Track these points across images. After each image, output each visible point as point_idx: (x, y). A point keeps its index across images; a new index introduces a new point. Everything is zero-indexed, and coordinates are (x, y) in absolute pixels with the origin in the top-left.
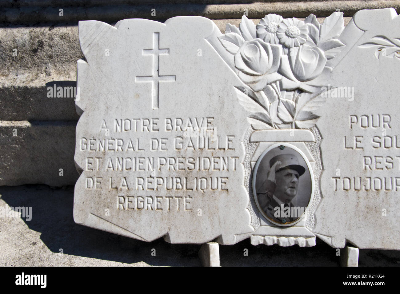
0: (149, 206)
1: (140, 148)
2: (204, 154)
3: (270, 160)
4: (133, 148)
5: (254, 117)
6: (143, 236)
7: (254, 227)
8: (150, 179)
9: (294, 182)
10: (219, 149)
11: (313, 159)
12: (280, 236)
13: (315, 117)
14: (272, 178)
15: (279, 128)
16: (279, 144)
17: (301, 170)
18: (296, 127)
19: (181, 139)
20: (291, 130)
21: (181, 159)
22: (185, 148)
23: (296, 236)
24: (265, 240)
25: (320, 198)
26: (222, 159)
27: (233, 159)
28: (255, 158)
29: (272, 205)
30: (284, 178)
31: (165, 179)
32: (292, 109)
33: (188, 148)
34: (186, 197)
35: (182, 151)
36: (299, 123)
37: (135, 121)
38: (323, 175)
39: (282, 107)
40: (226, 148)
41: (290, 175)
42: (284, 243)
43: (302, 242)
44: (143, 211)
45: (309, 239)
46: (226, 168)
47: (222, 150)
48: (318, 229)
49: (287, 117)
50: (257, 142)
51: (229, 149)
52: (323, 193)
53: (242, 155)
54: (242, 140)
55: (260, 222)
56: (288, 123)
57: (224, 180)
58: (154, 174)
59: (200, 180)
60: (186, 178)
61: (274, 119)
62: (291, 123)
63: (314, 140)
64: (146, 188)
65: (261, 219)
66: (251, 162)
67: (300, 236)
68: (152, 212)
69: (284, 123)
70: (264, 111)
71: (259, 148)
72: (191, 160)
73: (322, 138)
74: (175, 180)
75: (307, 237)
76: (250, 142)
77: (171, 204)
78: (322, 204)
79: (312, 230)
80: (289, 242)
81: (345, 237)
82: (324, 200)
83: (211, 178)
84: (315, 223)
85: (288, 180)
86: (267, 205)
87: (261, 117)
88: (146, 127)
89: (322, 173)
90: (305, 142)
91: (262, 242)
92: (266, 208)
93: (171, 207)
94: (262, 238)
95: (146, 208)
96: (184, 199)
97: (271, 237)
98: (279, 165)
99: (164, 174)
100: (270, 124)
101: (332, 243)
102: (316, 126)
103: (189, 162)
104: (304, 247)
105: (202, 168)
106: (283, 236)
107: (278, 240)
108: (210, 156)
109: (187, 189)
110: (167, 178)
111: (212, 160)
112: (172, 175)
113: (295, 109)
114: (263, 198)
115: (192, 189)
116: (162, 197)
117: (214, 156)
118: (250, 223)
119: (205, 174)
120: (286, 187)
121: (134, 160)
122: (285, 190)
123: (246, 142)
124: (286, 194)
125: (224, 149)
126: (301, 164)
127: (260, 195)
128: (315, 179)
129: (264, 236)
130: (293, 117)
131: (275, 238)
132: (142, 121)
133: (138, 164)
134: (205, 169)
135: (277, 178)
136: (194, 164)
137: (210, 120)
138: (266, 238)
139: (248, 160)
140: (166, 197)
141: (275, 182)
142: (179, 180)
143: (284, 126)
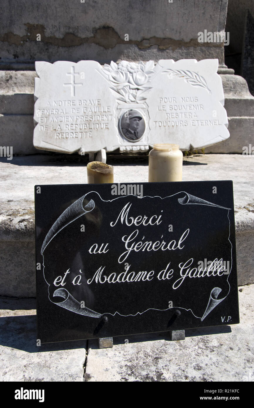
0: (72, 136)
1: (66, 112)
2: (97, 114)
4: (63, 113)
5: (119, 99)
6: (69, 150)
7: (121, 143)
8: (72, 125)
9: (137, 123)
10: (104, 112)
11: (145, 115)
12: (133, 146)
13: (145, 99)
14: (128, 121)
15: (130, 103)
16: (130, 109)
17: (140, 118)
18: (137, 103)
19: (85, 108)
20: (135, 104)
21: (86, 117)
22: (88, 112)
23: (140, 146)
24: (126, 148)
25: (149, 130)
26: (105, 116)
27: (110, 116)
28: (120, 115)
30: (133, 121)
31: (79, 125)
32: (135, 96)
33: (89, 112)
34: (89, 132)
35: (86, 113)
36: (138, 102)
37: (64, 102)
38: (150, 121)
39: (130, 95)
40: (107, 111)
41: (136, 120)
42: (135, 149)
43: (143, 148)
44: (68, 139)
45: (145, 147)
46: (107, 119)
47: (105, 113)
48: (149, 142)
49: (133, 99)
50: (120, 109)
51: (108, 112)
52: (151, 128)
53: (114, 114)
54: (114, 108)
55: (124, 141)
56: (133, 101)
57: (106, 124)
58: (74, 123)
59: (95, 125)
60: (89, 124)
61: (127, 100)
62: (135, 101)
63: (145, 107)
64: (70, 129)
67: (142, 146)
68: (73, 139)
69: (132, 101)
70: (123, 97)
71: (121, 111)
72: (91, 117)
73: (148, 107)
74: (83, 125)
75: (145, 146)
76: (117, 109)
77: (82, 135)
78: (150, 132)
79: (146, 142)
80: (137, 148)
82: (151, 130)
83: (100, 124)
84: (148, 140)
85: (135, 122)
86: (126, 132)
87: (121, 99)
88: (69, 104)
89: (149, 120)
90: (141, 108)
91: (125, 149)
92: (126, 134)
93: (82, 137)
94: (125, 147)
95: (70, 137)
96: (88, 133)
97: (129, 147)
98: (131, 117)
99: (78, 123)
100: (126, 102)
102: (145, 102)
103: (90, 118)
104: (144, 150)
105: (96, 120)
106: (134, 146)
107: (132, 148)
108: (100, 115)
109: (89, 129)
110: (80, 124)
111: (101, 116)
112: (82, 123)
113: (136, 96)
114: (124, 130)
115: (92, 129)
116: (77, 132)
117: (101, 114)
118: (119, 141)
119: (97, 122)
120: (134, 125)
121: (63, 118)
122: (134, 126)
123: (115, 109)
124: (135, 128)
125: (106, 112)
126: (140, 116)
127: (123, 129)
128: (147, 123)
129: (126, 146)
130: (135, 99)
131: (131, 147)
132: (67, 102)
133: (66, 119)
134: (97, 120)
135: (130, 121)
136: (92, 118)
137: (99, 101)
138: (127, 147)
139: (117, 116)
140: (80, 132)
141: (129, 123)
142: (85, 125)
143: (132, 102)
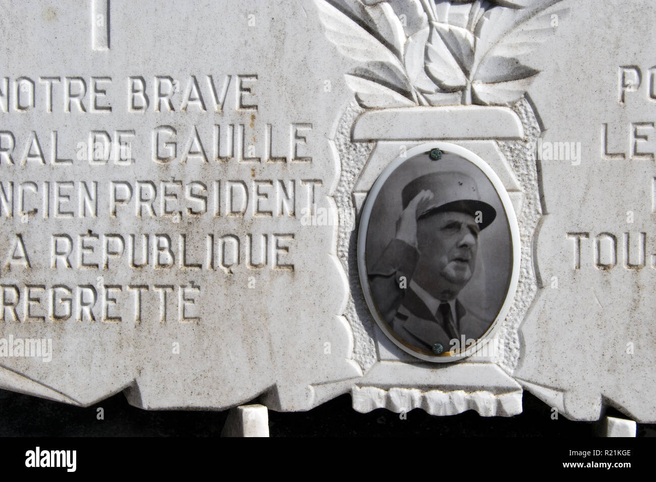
0: (86, 310)
1: (60, 156)
2: (232, 173)
3: (402, 187)
4: (42, 156)
5: (365, 74)
6: (69, 391)
7: (360, 363)
8: (88, 240)
9: (465, 246)
10: (273, 158)
11: (518, 184)
12: (430, 388)
13: (528, 73)
14: (408, 234)
15: (431, 104)
16: (428, 146)
17: (485, 213)
18: (476, 101)
19: (170, 133)
20: (462, 108)
21: (171, 186)
22: (182, 158)
23: (470, 389)
24: (388, 399)
25: (534, 287)
26: (278, 185)
27: (308, 186)
28: (365, 184)
29: (405, 306)
30: (439, 235)
31: (129, 240)
32: (465, 51)
33: (190, 157)
34: (183, 287)
35: (174, 163)
36: (481, 90)
37: (47, 83)
38: (544, 229)
39: (439, 47)
40: (291, 156)
41: (455, 226)
42: (439, 405)
43: (486, 404)
44: (68, 325)
45: (503, 397)
46: (288, 209)
47: (280, 163)
48: (529, 369)
49: (452, 75)
50: (370, 141)
51: (296, 158)
52: (543, 276)
53: (331, 173)
54: (332, 135)
55: (377, 352)
56: (453, 90)
57: (283, 241)
58: (101, 227)
59: (220, 242)
60: (184, 236)
61: (417, 80)
62: (463, 89)
63: (522, 135)
64: (77, 263)
65: (380, 344)
66: (356, 194)
67: (482, 388)
68: (95, 326)
69: (444, 89)
70: (392, 59)
71: (375, 157)
72: (198, 188)
73: (543, 129)
74: (154, 240)
75: (499, 390)
76: (352, 140)
77: (144, 305)
78: (540, 303)
79: (512, 371)
80: (451, 403)
81: (599, 391)
82: (544, 293)
83: (250, 235)
84: (521, 352)
85: (450, 241)
86: (394, 305)
87: (382, 75)
88: (76, 101)
89: (540, 223)
90: (497, 139)
91: (381, 405)
92: (392, 314)
93: (144, 314)
94: (383, 392)
95: (77, 316)
96: (180, 292)
97: (405, 391)
98: (427, 202)
99: (126, 225)
100: (406, 94)
101: (565, 407)
102: (527, 96)
103: (192, 195)
104: (492, 418)
105: (227, 211)
106: (438, 387)
107: (424, 399)
108: (247, 177)
109: (186, 265)
110: (133, 236)
111: (253, 187)
112: (146, 230)
113: (472, 53)
114: (383, 286)
115: (200, 266)
116: (120, 287)
117: (258, 177)
118: (350, 353)
119: (233, 226)
120: (445, 259)
121: (44, 188)
122: (443, 266)
123: (342, 141)
124: (445, 276)
125: (285, 159)
126: (486, 197)
127: (377, 279)
128: (523, 238)
129: (387, 388)
130: (467, 73)
131: (417, 394)
132: (65, 82)
133: (55, 198)
134: (233, 212)
135: (419, 234)
136: (205, 199)
137: (247, 82)
138: (393, 393)
139: (346, 188)
140: (132, 287)
141: (416, 246)
142: (164, 242)
143: (443, 96)
